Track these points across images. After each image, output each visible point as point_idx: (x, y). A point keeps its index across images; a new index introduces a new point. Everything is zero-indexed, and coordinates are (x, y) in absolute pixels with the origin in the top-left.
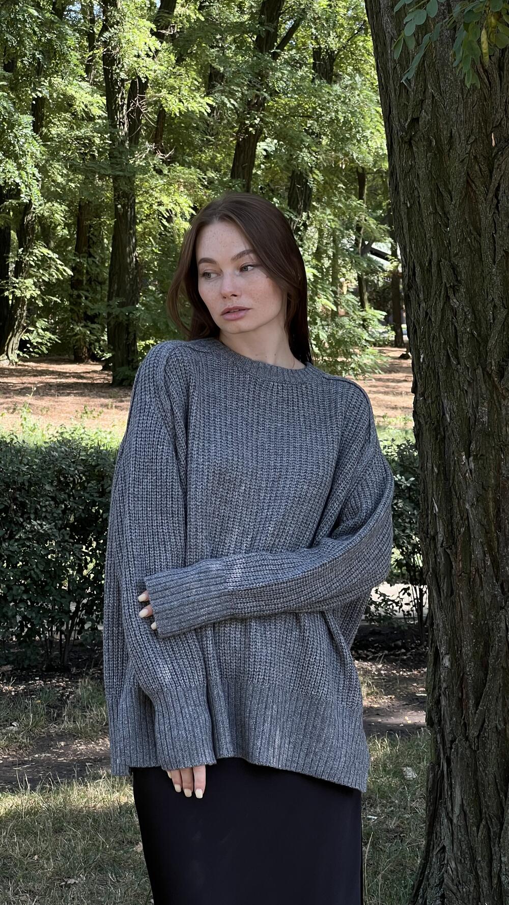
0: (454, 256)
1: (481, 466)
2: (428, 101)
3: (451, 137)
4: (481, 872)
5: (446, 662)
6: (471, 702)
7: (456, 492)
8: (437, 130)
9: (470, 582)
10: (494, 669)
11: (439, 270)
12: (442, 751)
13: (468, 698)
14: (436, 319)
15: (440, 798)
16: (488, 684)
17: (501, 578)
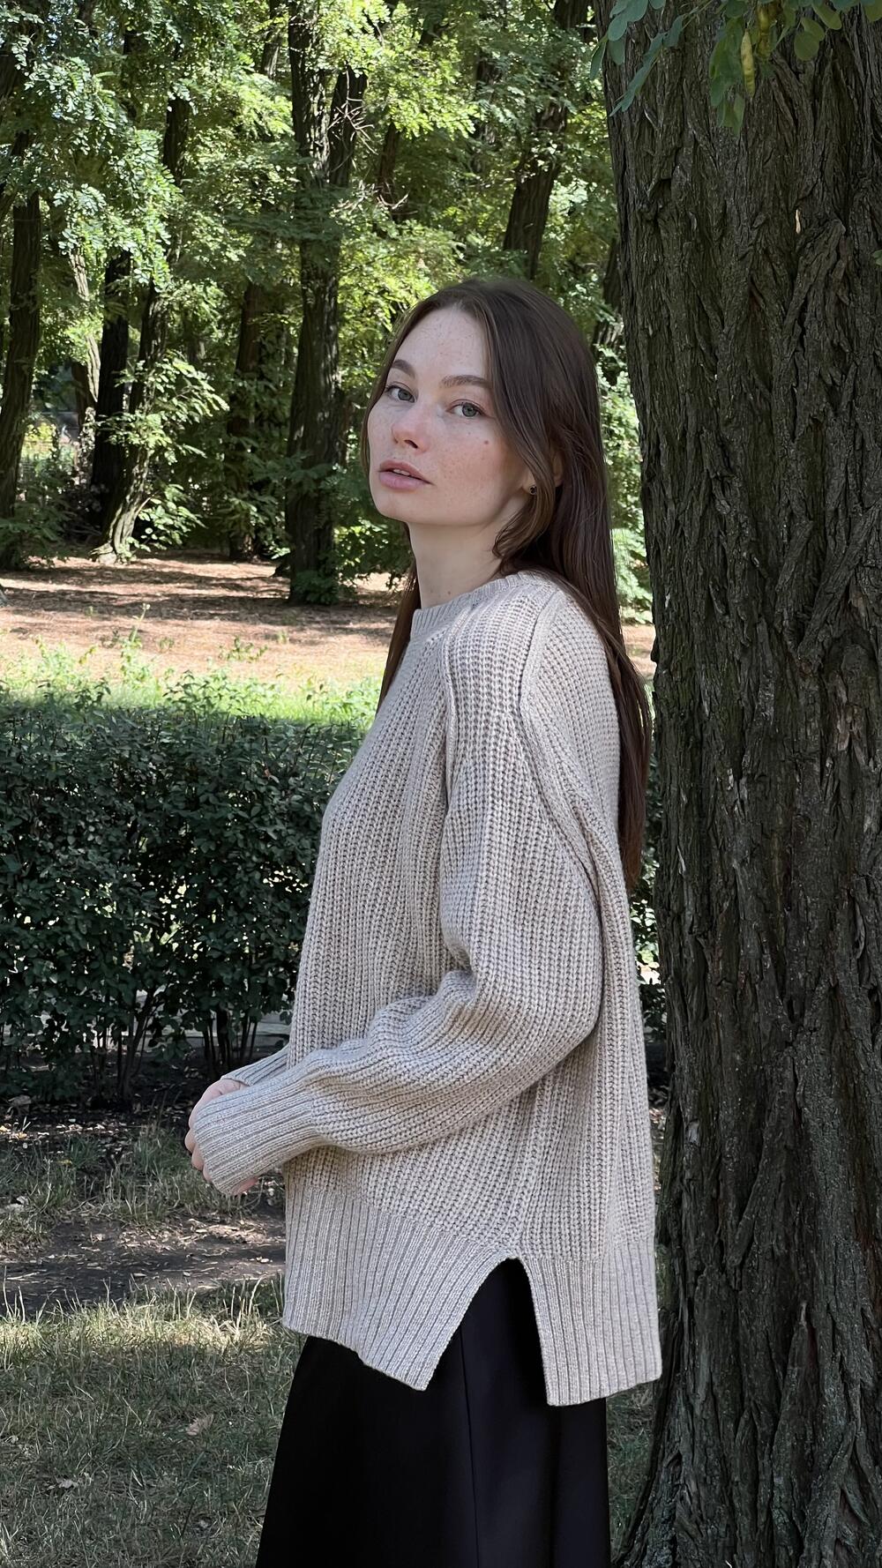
0: (726, 425)
1: (759, 795)
2: (687, 151)
3: (724, 214)
4: (740, 1501)
5: (693, 1134)
6: (732, 1206)
7: (716, 838)
8: (701, 200)
9: (736, 996)
10: (771, 1150)
11: (699, 448)
12: (681, 1289)
13: (726, 1198)
14: (691, 534)
15: (678, 1369)
16: (760, 1176)
17: (789, 992)
